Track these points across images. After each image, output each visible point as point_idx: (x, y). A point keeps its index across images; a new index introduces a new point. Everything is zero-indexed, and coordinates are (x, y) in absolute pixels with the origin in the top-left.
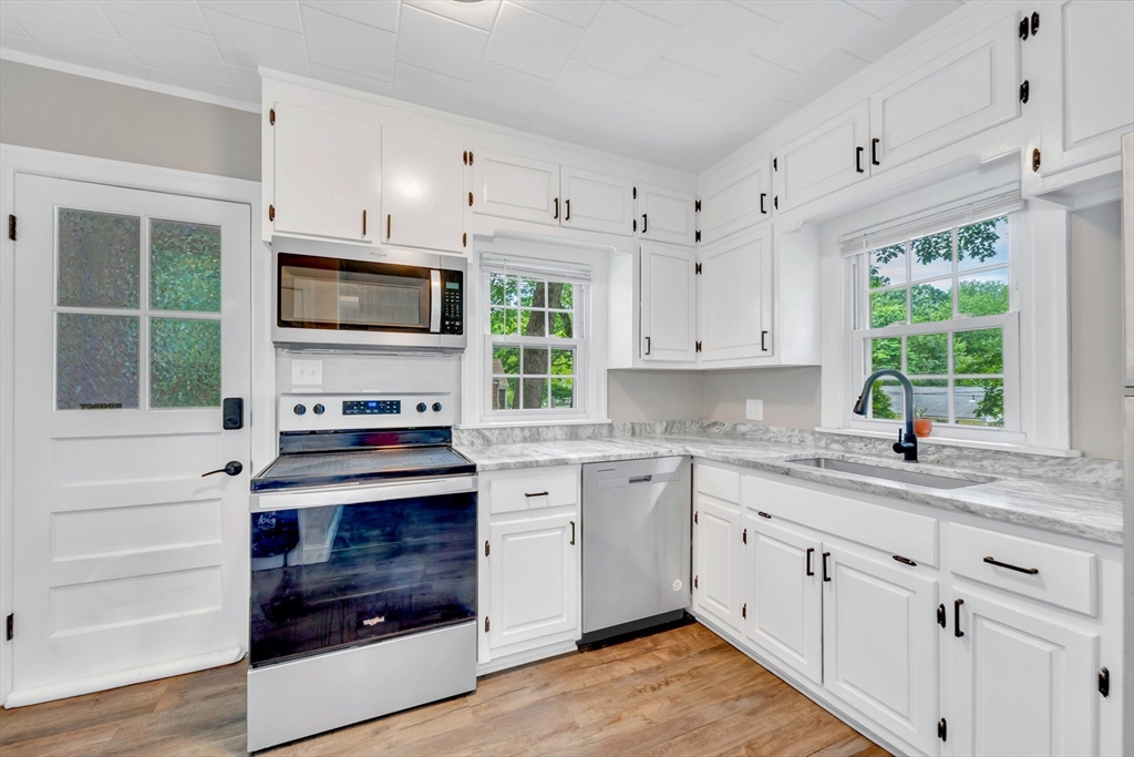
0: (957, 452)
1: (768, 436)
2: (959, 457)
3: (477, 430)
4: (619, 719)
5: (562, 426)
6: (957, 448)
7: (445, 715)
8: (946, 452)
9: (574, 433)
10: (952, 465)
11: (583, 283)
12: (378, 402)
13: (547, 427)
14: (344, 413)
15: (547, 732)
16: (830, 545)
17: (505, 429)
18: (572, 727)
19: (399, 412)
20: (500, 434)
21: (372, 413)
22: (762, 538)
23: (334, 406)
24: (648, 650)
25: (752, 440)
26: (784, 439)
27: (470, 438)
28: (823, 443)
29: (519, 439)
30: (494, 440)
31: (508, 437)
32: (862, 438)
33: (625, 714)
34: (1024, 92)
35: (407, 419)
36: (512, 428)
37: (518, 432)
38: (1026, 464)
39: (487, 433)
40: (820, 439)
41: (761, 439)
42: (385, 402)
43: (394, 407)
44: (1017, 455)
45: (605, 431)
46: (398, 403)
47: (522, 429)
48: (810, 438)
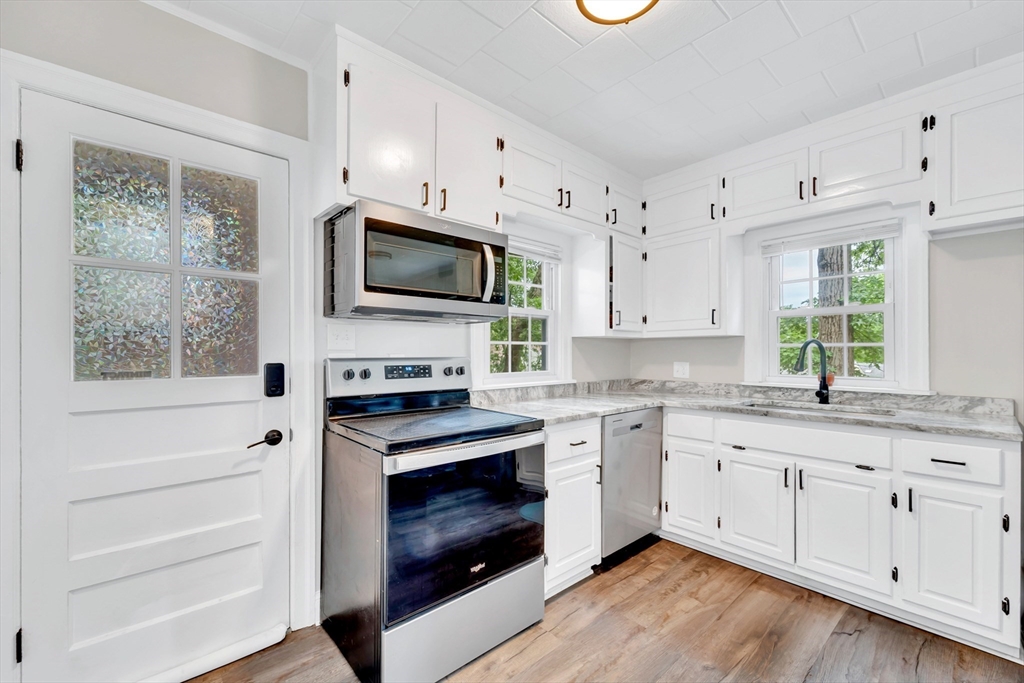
0: (854, 396)
1: (696, 390)
2: (856, 399)
3: (484, 391)
4: (668, 617)
5: (543, 387)
6: (854, 392)
7: (533, 642)
8: (846, 396)
9: (551, 392)
10: (851, 404)
11: (553, 262)
12: (413, 367)
13: (533, 387)
14: (387, 378)
15: (625, 636)
16: (802, 464)
17: (505, 389)
18: (640, 629)
19: (430, 376)
20: (500, 394)
21: (409, 377)
22: (736, 465)
23: (377, 371)
24: (646, 565)
25: (680, 393)
26: (711, 392)
27: (478, 399)
28: (747, 393)
29: (513, 398)
30: (496, 401)
31: (506, 397)
32: (780, 389)
33: (669, 612)
34: (924, 165)
35: (436, 383)
36: (509, 389)
37: (513, 392)
38: (902, 401)
39: (491, 394)
40: (744, 391)
41: (690, 393)
42: (418, 366)
43: (424, 372)
44: (896, 395)
45: (571, 389)
46: (430, 367)
47: (516, 389)
48: (736, 390)
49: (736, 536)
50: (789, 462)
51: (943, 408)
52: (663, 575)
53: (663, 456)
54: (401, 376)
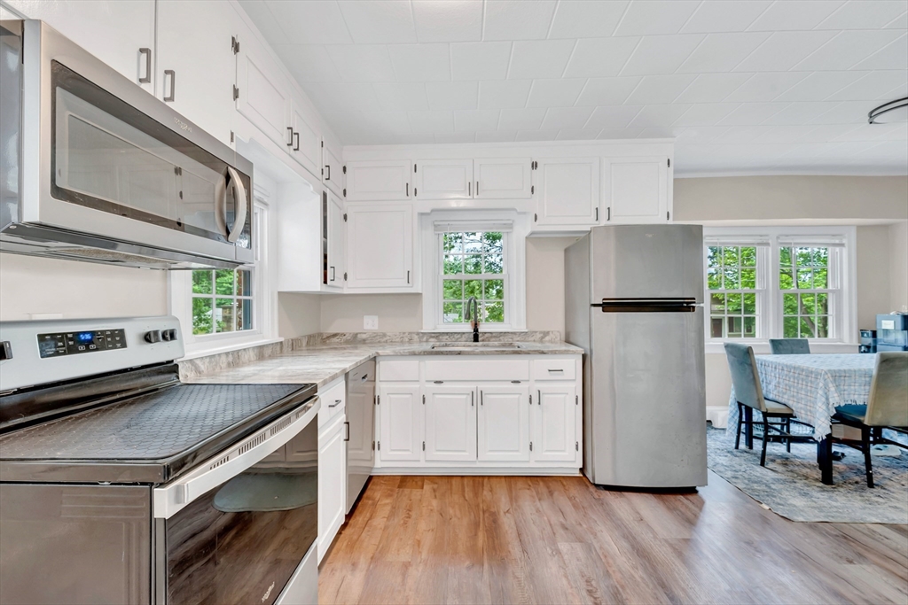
0: (490, 335)
1: (385, 339)
2: (492, 337)
3: (191, 360)
4: (419, 542)
5: (254, 348)
6: (491, 333)
8: (486, 335)
9: (262, 353)
10: (489, 341)
12: (94, 333)
13: (245, 350)
14: (48, 355)
15: (399, 579)
16: (482, 386)
17: (214, 356)
18: (406, 566)
19: (124, 345)
20: (210, 362)
21: (88, 350)
22: (437, 396)
23: (24, 345)
25: (371, 343)
26: (397, 340)
28: (425, 339)
29: (224, 365)
30: (205, 370)
31: (216, 365)
32: (447, 333)
33: (417, 537)
34: (532, 190)
35: (134, 355)
36: (219, 354)
37: (223, 358)
38: (514, 336)
40: (423, 337)
41: (379, 342)
42: (103, 332)
43: (116, 339)
44: (512, 333)
45: (278, 349)
46: (122, 332)
47: (227, 354)
48: (416, 337)
49: (439, 453)
50: (472, 386)
51: (532, 339)
52: (393, 508)
53: (376, 401)
54: (72, 350)
